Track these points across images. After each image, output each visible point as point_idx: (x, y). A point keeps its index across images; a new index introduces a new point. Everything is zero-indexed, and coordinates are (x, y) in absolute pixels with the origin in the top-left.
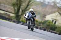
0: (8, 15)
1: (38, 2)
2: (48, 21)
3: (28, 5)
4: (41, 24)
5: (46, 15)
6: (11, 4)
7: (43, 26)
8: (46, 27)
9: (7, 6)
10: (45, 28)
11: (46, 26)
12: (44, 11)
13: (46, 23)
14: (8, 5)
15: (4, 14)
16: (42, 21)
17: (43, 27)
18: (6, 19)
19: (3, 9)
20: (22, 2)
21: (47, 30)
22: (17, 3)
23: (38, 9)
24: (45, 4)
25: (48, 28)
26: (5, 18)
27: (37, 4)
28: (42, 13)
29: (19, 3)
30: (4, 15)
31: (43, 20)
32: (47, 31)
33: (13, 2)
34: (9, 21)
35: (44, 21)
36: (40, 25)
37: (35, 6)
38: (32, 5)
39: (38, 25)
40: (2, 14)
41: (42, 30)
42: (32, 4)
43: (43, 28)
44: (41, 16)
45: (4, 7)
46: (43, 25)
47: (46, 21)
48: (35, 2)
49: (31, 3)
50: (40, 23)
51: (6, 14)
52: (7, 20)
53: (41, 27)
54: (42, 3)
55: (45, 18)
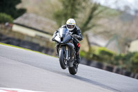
0: (44, 41)
1: (113, 10)
2: (134, 53)
3: (90, 18)
4: (120, 62)
5: (130, 41)
6: (51, 15)
7: (124, 66)
8: (132, 69)
9: (43, 19)
10: (129, 70)
11: (131, 65)
12: (128, 31)
13: (132, 59)
14: (45, 17)
15: (36, 37)
16: (123, 55)
17: (125, 68)
18: (40, 49)
19: (34, 26)
20: (77, 9)
21: (132, 75)
22: (65, 11)
23: (113, 27)
24: (129, 15)
25: (135, 71)
26: (38, 47)
27: (112, 15)
28: (123, 36)
29: (69, 12)
30: (35, 41)
31: (124, 51)
32: (133, 77)
33: (56, 10)
34: (46, 53)
35: (126, 53)
36: (117, 64)
37: (106, 20)
38: (101, 17)
39: (112, 63)
40: (32, 37)
41: (122, 74)
42: (101, 15)
43: (124, 71)
44: (119, 43)
45: (37, 21)
46: (124, 63)
47: (131, 55)
48: (107, 11)
49: (97, 12)
50: (117, 58)
51: (41, 37)
52: (44, 51)
53: (120, 67)
54: (121, 12)
55: (129, 46)
